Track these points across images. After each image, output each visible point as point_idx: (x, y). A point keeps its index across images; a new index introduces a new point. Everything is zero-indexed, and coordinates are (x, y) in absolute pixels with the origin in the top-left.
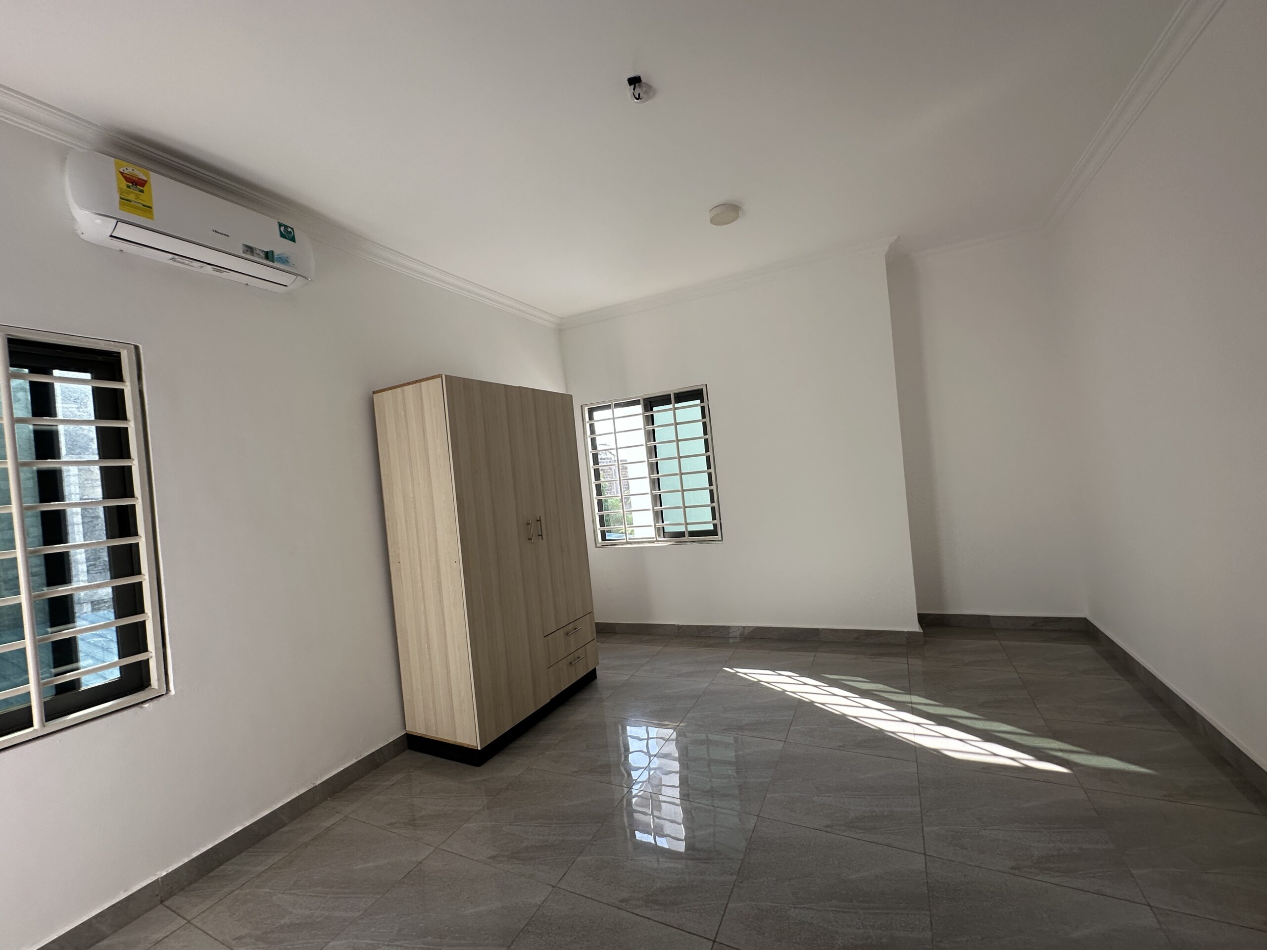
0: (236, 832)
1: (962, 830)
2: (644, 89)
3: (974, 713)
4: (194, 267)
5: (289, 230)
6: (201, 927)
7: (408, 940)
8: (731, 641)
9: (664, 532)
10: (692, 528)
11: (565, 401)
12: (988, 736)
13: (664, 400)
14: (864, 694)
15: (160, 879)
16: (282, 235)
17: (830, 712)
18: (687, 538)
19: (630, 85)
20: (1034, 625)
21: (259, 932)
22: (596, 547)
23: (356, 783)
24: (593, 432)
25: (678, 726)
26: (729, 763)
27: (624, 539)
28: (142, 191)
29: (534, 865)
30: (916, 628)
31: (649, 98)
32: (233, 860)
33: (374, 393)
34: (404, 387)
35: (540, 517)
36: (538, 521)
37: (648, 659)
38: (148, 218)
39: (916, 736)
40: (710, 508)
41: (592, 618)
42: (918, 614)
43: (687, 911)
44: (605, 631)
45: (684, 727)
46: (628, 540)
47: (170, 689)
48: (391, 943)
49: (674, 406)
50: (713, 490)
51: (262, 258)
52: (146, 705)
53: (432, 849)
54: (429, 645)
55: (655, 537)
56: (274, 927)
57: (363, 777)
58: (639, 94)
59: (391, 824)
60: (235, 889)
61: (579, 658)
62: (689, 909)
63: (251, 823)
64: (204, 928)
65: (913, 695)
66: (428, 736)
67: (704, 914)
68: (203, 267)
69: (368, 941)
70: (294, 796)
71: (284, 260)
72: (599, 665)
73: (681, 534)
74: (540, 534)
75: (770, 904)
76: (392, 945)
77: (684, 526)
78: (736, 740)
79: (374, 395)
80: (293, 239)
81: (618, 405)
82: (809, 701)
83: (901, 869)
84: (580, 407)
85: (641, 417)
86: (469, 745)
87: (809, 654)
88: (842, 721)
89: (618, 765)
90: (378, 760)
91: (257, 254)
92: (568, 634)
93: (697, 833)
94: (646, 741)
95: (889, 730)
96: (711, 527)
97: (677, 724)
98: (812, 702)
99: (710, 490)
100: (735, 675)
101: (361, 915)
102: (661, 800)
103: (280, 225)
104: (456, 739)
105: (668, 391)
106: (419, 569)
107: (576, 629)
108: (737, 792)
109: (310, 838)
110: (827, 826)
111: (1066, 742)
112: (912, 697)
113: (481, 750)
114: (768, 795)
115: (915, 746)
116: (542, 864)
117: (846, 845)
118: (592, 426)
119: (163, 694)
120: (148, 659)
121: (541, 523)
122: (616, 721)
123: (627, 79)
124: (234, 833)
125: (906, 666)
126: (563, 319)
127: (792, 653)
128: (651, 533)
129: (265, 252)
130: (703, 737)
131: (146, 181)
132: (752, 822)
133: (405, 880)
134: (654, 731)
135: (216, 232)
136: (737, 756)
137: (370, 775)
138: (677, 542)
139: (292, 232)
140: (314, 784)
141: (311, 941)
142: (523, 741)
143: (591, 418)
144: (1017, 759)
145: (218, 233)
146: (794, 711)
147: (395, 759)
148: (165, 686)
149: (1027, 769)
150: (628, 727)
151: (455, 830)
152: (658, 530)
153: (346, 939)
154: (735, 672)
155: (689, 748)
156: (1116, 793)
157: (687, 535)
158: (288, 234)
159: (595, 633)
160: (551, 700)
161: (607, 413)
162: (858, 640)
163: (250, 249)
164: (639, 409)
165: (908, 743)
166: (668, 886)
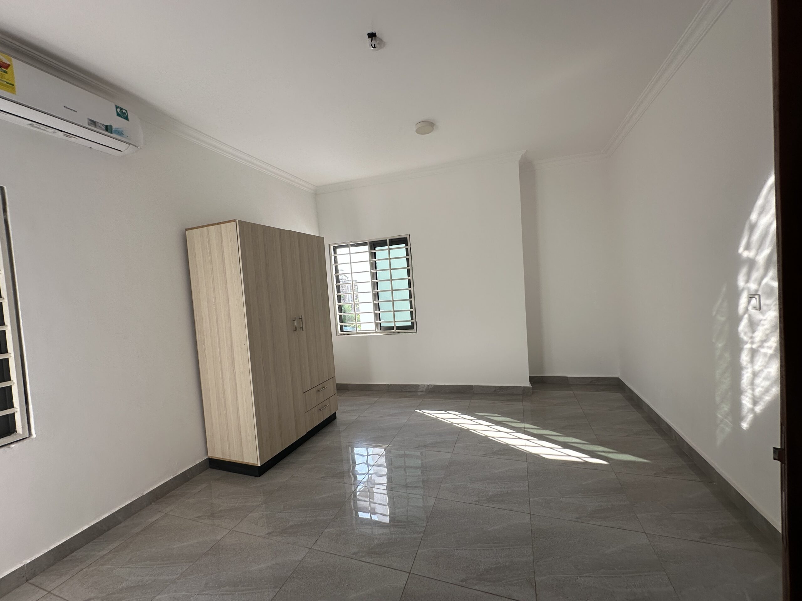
0: (84, 529)
1: (550, 499)
2: (378, 42)
3: (559, 433)
4: (48, 132)
5: (124, 111)
6: (59, 595)
7: (212, 590)
8: (419, 394)
9: (380, 326)
10: (398, 324)
11: (319, 241)
12: (565, 445)
13: (383, 243)
14: (498, 423)
15: (25, 565)
16: (118, 115)
17: (478, 434)
18: (394, 331)
19: (369, 38)
20: (591, 382)
21: (104, 595)
22: (337, 336)
23: (173, 492)
24: (336, 262)
25: (388, 446)
26: (416, 468)
27: (355, 331)
28: (6, 72)
29: (296, 537)
30: (528, 385)
31: (381, 48)
32: (82, 549)
33: (186, 230)
34: (209, 227)
35: (302, 316)
36: (300, 318)
37: (370, 406)
38: (12, 92)
39: (527, 447)
40: (409, 312)
41: (334, 381)
42: (530, 376)
43: (394, 556)
44: (343, 389)
45: (392, 446)
46: (358, 332)
47: (32, 434)
48: (200, 593)
49: (389, 247)
50: (412, 301)
51: (103, 130)
52: (13, 446)
53: (228, 531)
54: (225, 400)
55: (375, 329)
56: (115, 590)
57: (177, 487)
58: (375, 45)
59: (199, 517)
60: (83, 568)
61: (325, 406)
62: (394, 555)
63: (95, 523)
64: (62, 596)
65: (525, 423)
66: (224, 459)
67: (404, 558)
68: (56, 132)
69: (184, 593)
70: (127, 503)
71: (120, 133)
72: (338, 410)
73: (391, 328)
74: (302, 327)
75: (443, 548)
76: (201, 594)
77: (393, 323)
78: (421, 454)
79: (187, 231)
80: (127, 118)
81: (353, 245)
82: (467, 429)
83: (517, 523)
84: (328, 245)
85: (368, 253)
86: (253, 464)
87: (467, 401)
88: (486, 439)
89: (349, 471)
90: (188, 476)
91: (99, 127)
92: (318, 391)
93: (397, 511)
94: (366, 457)
95: (512, 444)
96: (409, 324)
97: (387, 445)
98: (468, 430)
99: (410, 301)
100: (423, 414)
101: (178, 577)
102: (374, 491)
103: (117, 107)
104: (243, 460)
105: (386, 238)
106: (218, 349)
107: (323, 388)
108: (421, 485)
109: (140, 530)
110: (476, 501)
111: (607, 447)
112: (525, 424)
113: (261, 466)
114: (442, 485)
115: (526, 453)
116: (302, 535)
117: (487, 511)
118: (335, 258)
119: (26, 437)
120: (14, 413)
121: (302, 320)
122: (348, 445)
123: (367, 33)
124: (82, 531)
125: (522, 407)
126: (317, 187)
127: (457, 400)
128: (372, 327)
129: (105, 125)
130: (403, 452)
131: (9, 65)
132: (432, 502)
133: (210, 552)
134: (371, 451)
135: (66, 107)
136: (422, 463)
137: (183, 486)
138: (388, 333)
139: (126, 113)
140: (142, 494)
141: (143, 597)
142: (288, 459)
143: (335, 253)
144: (581, 458)
145: (68, 109)
146: (458, 435)
147: (200, 474)
148: (28, 432)
149: (586, 463)
150: (355, 448)
151: (243, 518)
152: (377, 325)
153: (168, 593)
154: (422, 412)
155: (393, 460)
156: (631, 474)
157: (395, 328)
158: (122, 114)
159: (336, 390)
160: (307, 433)
161: (346, 250)
162: (495, 392)
163: (93, 123)
164: (366, 248)
165: (522, 451)
166: (382, 542)
